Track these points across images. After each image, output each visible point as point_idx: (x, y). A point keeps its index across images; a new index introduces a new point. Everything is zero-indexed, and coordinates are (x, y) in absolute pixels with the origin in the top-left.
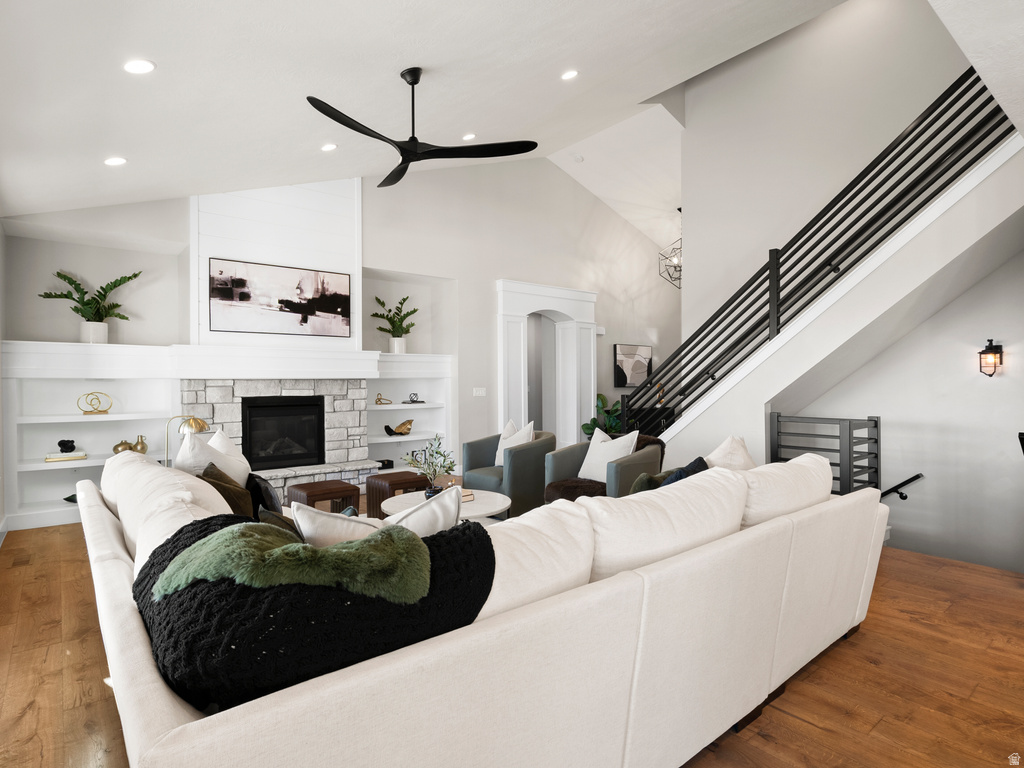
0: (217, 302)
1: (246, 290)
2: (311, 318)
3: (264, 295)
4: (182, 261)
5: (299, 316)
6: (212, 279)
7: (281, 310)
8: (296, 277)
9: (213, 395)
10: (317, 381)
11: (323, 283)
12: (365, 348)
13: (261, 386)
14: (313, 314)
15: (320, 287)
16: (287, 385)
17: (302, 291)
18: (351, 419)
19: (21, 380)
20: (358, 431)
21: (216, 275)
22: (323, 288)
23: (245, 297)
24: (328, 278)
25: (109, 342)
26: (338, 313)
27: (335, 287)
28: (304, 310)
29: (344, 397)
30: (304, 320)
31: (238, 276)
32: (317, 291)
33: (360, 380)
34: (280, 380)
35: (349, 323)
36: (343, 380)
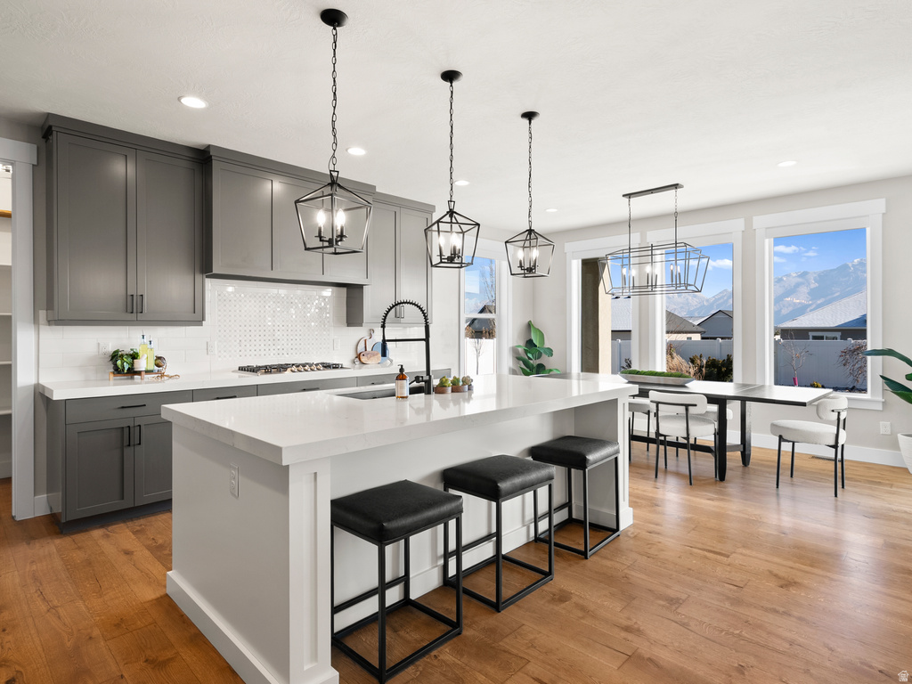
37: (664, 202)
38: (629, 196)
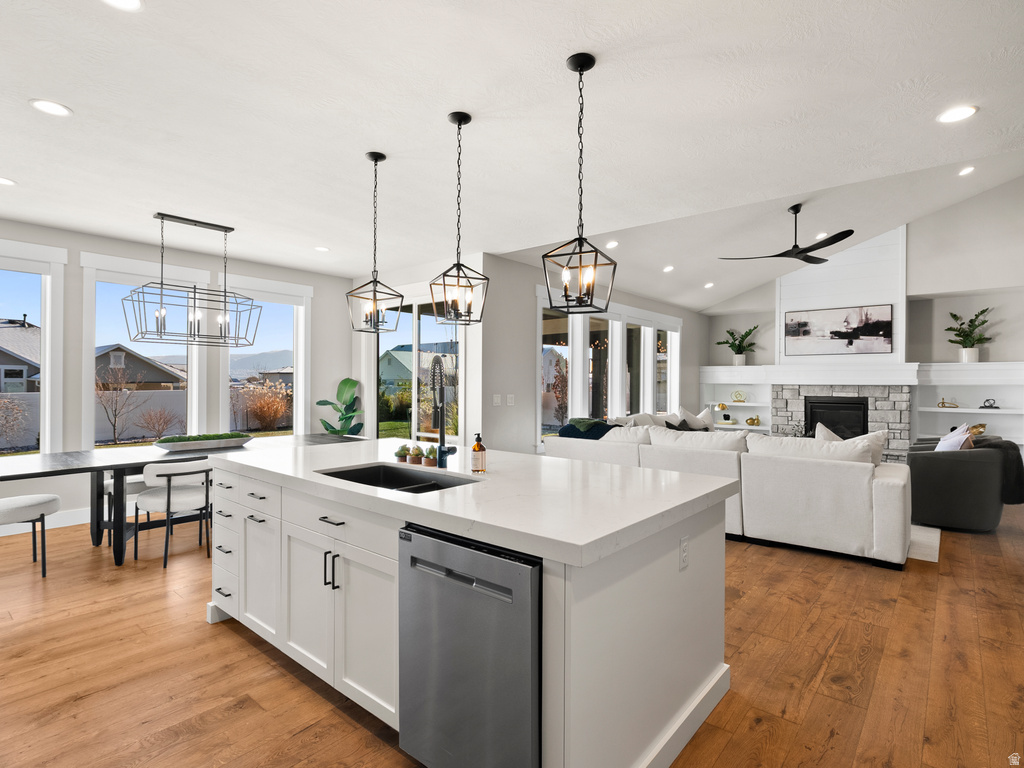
0: (790, 339)
1: (807, 328)
2: (855, 342)
3: (819, 330)
4: (770, 315)
5: (846, 341)
6: (786, 325)
7: (832, 338)
8: (843, 314)
9: (787, 394)
10: (860, 387)
11: (867, 315)
12: (907, 361)
13: (817, 389)
14: (857, 338)
15: (864, 318)
16: (837, 389)
17: (848, 323)
18: (892, 417)
19: (714, 386)
20: (898, 426)
21: (789, 322)
22: (867, 319)
23: (806, 333)
24: (870, 311)
25: (746, 364)
26: (881, 336)
27: (879, 315)
28: (850, 336)
29: (887, 399)
30: (850, 343)
31: (803, 320)
32: (861, 321)
33: (902, 386)
34: (831, 386)
35: (891, 342)
36: (885, 386)
37: (211, 241)
38: (162, 216)
